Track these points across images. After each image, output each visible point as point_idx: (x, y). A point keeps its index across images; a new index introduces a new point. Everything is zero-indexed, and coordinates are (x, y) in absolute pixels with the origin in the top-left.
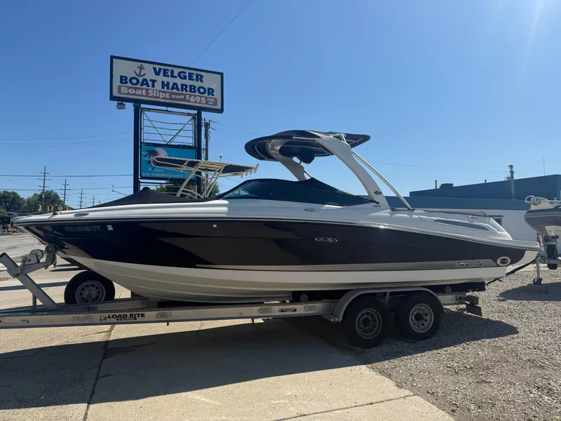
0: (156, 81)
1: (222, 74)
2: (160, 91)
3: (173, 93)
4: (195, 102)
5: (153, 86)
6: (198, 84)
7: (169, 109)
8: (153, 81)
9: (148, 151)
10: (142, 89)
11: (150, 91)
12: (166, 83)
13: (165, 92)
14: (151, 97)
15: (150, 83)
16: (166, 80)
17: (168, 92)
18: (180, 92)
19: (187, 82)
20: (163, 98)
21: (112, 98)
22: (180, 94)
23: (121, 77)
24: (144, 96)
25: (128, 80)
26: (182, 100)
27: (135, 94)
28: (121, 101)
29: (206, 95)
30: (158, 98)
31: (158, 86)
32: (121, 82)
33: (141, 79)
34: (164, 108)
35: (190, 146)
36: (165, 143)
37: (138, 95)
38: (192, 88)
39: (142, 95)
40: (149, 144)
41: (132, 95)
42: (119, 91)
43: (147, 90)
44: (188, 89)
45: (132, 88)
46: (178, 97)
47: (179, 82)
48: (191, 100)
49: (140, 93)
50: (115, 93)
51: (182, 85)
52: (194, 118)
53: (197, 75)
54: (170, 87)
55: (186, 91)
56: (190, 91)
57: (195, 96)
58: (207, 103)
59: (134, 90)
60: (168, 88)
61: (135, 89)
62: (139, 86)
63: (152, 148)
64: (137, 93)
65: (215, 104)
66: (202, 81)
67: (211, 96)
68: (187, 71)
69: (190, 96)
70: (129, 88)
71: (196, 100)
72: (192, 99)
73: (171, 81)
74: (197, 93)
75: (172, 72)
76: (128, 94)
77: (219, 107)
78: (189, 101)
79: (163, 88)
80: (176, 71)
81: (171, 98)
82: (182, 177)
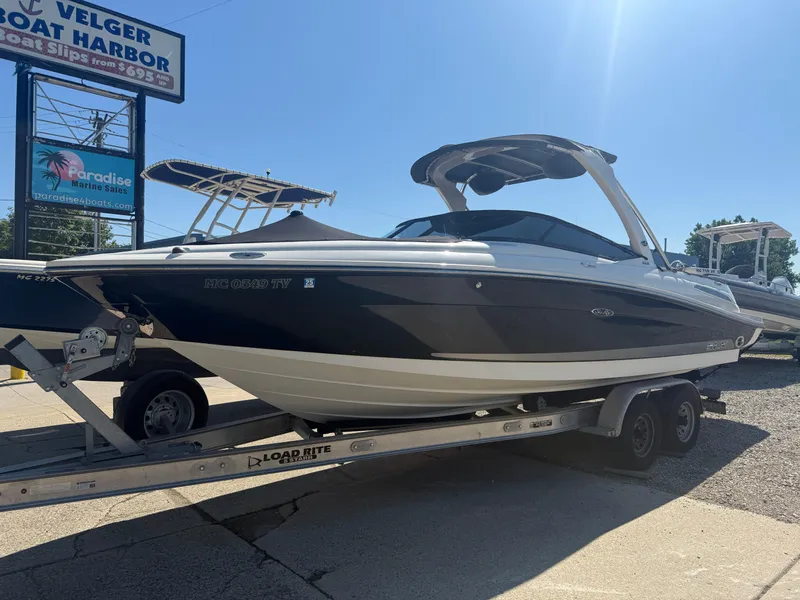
0: (62, 28)
1: (182, 38)
2: (70, 48)
3: (95, 55)
4: (136, 77)
5: (57, 36)
6: (140, 47)
7: (86, 82)
8: (58, 28)
9: (47, 154)
10: (35, 39)
11: (50, 45)
12: (81, 35)
13: (79, 51)
14: (53, 56)
15: (51, 30)
16: (82, 29)
17: (86, 53)
18: (108, 55)
19: (120, 39)
20: (75, 61)
22: (107, 59)
24: (39, 52)
25: (6, 17)
26: (106, 69)
27: (20, 45)
29: (155, 68)
30: (67, 59)
31: (67, 37)
33: (32, 20)
34: (78, 80)
35: (124, 152)
36: (76, 142)
37: (26, 48)
38: (131, 53)
39: (34, 49)
40: (48, 142)
41: (13, 45)
43: (45, 43)
44: (123, 53)
45: (15, 33)
46: (104, 63)
47: (107, 37)
48: (128, 72)
49: (32, 46)
51: (112, 44)
52: (131, 105)
53: (140, 32)
54: (90, 43)
55: (120, 56)
56: (127, 57)
57: (136, 67)
58: (156, 82)
60: (85, 45)
61: (22, 36)
62: (27, 31)
63: (54, 149)
64: (24, 43)
65: (170, 85)
66: (147, 43)
67: (163, 71)
68: (122, 22)
69: (127, 65)
70: (8, 31)
71: (137, 75)
72: (130, 71)
73: (93, 33)
74: (138, 63)
75: (94, 17)
76: (6, 42)
77: (176, 91)
78: (124, 73)
79: (76, 42)
80: (102, 18)
81: (90, 64)
82: (110, 206)
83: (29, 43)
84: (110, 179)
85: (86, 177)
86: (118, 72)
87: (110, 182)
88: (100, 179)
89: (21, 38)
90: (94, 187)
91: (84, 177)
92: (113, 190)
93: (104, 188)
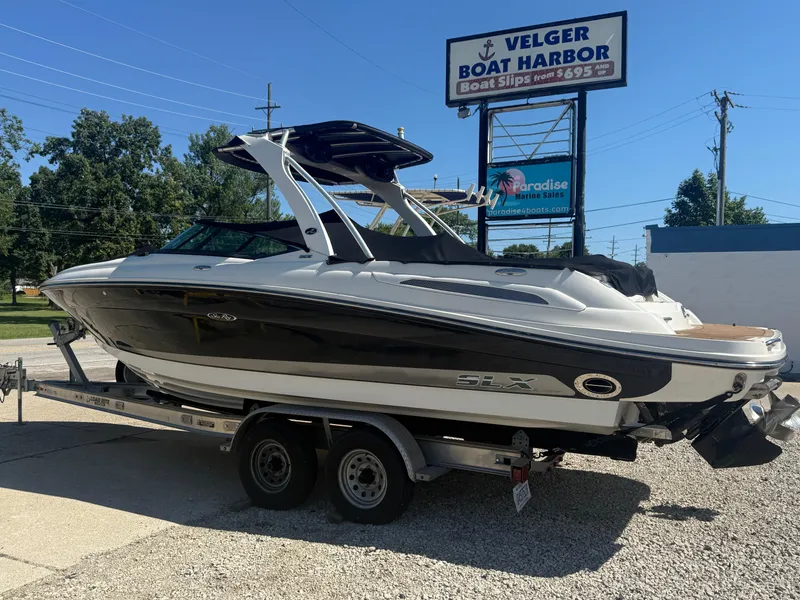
0: (509, 60)
2: (516, 75)
3: (537, 73)
4: (574, 78)
5: (505, 69)
6: (576, 46)
7: (532, 100)
8: (506, 62)
9: (497, 176)
10: (488, 79)
11: (500, 80)
12: (525, 59)
13: (523, 75)
14: (503, 88)
15: (501, 66)
16: (525, 53)
17: (527, 74)
18: (548, 67)
19: (561, 47)
20: (520, 86)
21: (450, 103)
22: (548, 71)
23: (461, 68)
24: (492, 89)
25: (470, 71)
26: (546, 81)
27: (479, 90)
28: (462, 105)
29: (594, 60)
30: (513, 86)
31: (513, 66)
32: (461, 76)
33: (487, 64)
34: (524, 101)
35: (565, 156)
36: (524, 158)
37: (484, 90)
38: (569, 56)
39: (489, 89)
40: (498, 165)
41: (475, 92)
42: (459, 93)
43: (496, 79)
44: (561, 59)
45: (475, 81)
46: (543, 77)
47: (546, 50)
48: (566, 76)
49: (487, 87)
50: (454, 96)
51: (552, 55)
52: (572, 107)
53: (578, 30)
54: (532, 63)
55: (558, 63)
56: (565, 61)
57: (574, 67)
58: (595, 74)
59: (477, 84)
60: (528, 67)
61: (480, 81)
62: (484, 76)
63: (501, 170)
64: (482, 87)
65: (610, 71)
66: (586, 38)
67: (602, 60)
68: (560, 29)
69: (564, 69)
70: (471, 82)
71: (575, 75)
72: (568, 74)
73: (533, 52)
74: (577, 62)
75: (536, 36)
76: (471, 92)
77: (617, 75)
78: (562, 79)
79: (520, 68)
80: (542, 34)
81: (533, 82)
82: (547, 211)
83: (485, 85)
84: (548, 186)
85: (526, 188)
86: (561, 80)
87: (547, 188)
88: (539, 187)
89: (480, 84)
90: (534, 196)
91: (525, 190)
92: (550, 196)
93: (542, 196)
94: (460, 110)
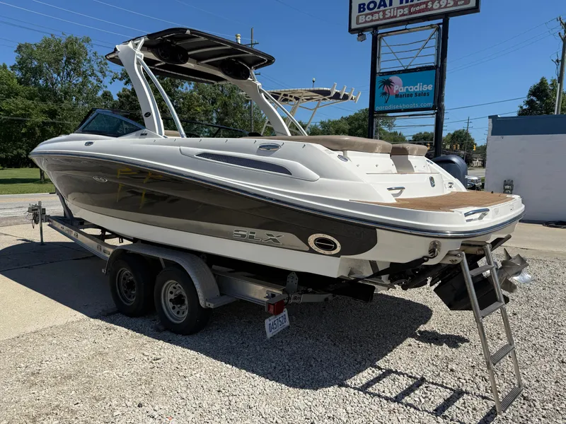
2: (398, 8)
3: (412, 6)
4: (440, 8)
5: (391, 4)
7: (409, 26)
10: (378, 12)
11: (387, 12)
13: (403, 8)
14: (388, 18)
15: (388, 2)
17: (407, 6)
20: (401, 16)
21: (351, 31)
22: (421, 4)
23: (360, 5)
24: (381, 20)
25: (366, 7)
26: (420, 11)
27: (372, 21)
28: (360, 32)
30: (396, 17)
32: (360, 11)
33: (378, 1)
34: (403, 27)
35: (431, 66)
36: (402, 68)
37: (375, 21)
39: (379, 20)
40: (384, 74)
41: (369, 22)
42: (358, 23)
43: (384, 11)
45: (369, 14)
46: (418, 8)
48: (434, 7)
49: (377, 18)
50: (354, 26)
52: (438, 29)
58: (456, 4)
59: (370, 16)
60: (407, 2)
62: (376, 10)
63: (386, 78)
64: (374, 18)
65: (467, 2)
69: (433, 2)
70: (366, 15)
71: (441, 5)
72: (436, 5)
76: (366, 22)
77: (472, 4)
78: (432, 9)
79: (401, 3)
81: (410, 13)
82: (417, 106)
83: (376, 16)
84: (418, 88)
85: (403, 90)
86: (430, 10)
87: (418, 90)
88: (412, 89)
89: (372, 15)
90: (408, 96)
91: (402, 91)
92: (420, 95)
93: (414, 95)
94: (359, 36)
